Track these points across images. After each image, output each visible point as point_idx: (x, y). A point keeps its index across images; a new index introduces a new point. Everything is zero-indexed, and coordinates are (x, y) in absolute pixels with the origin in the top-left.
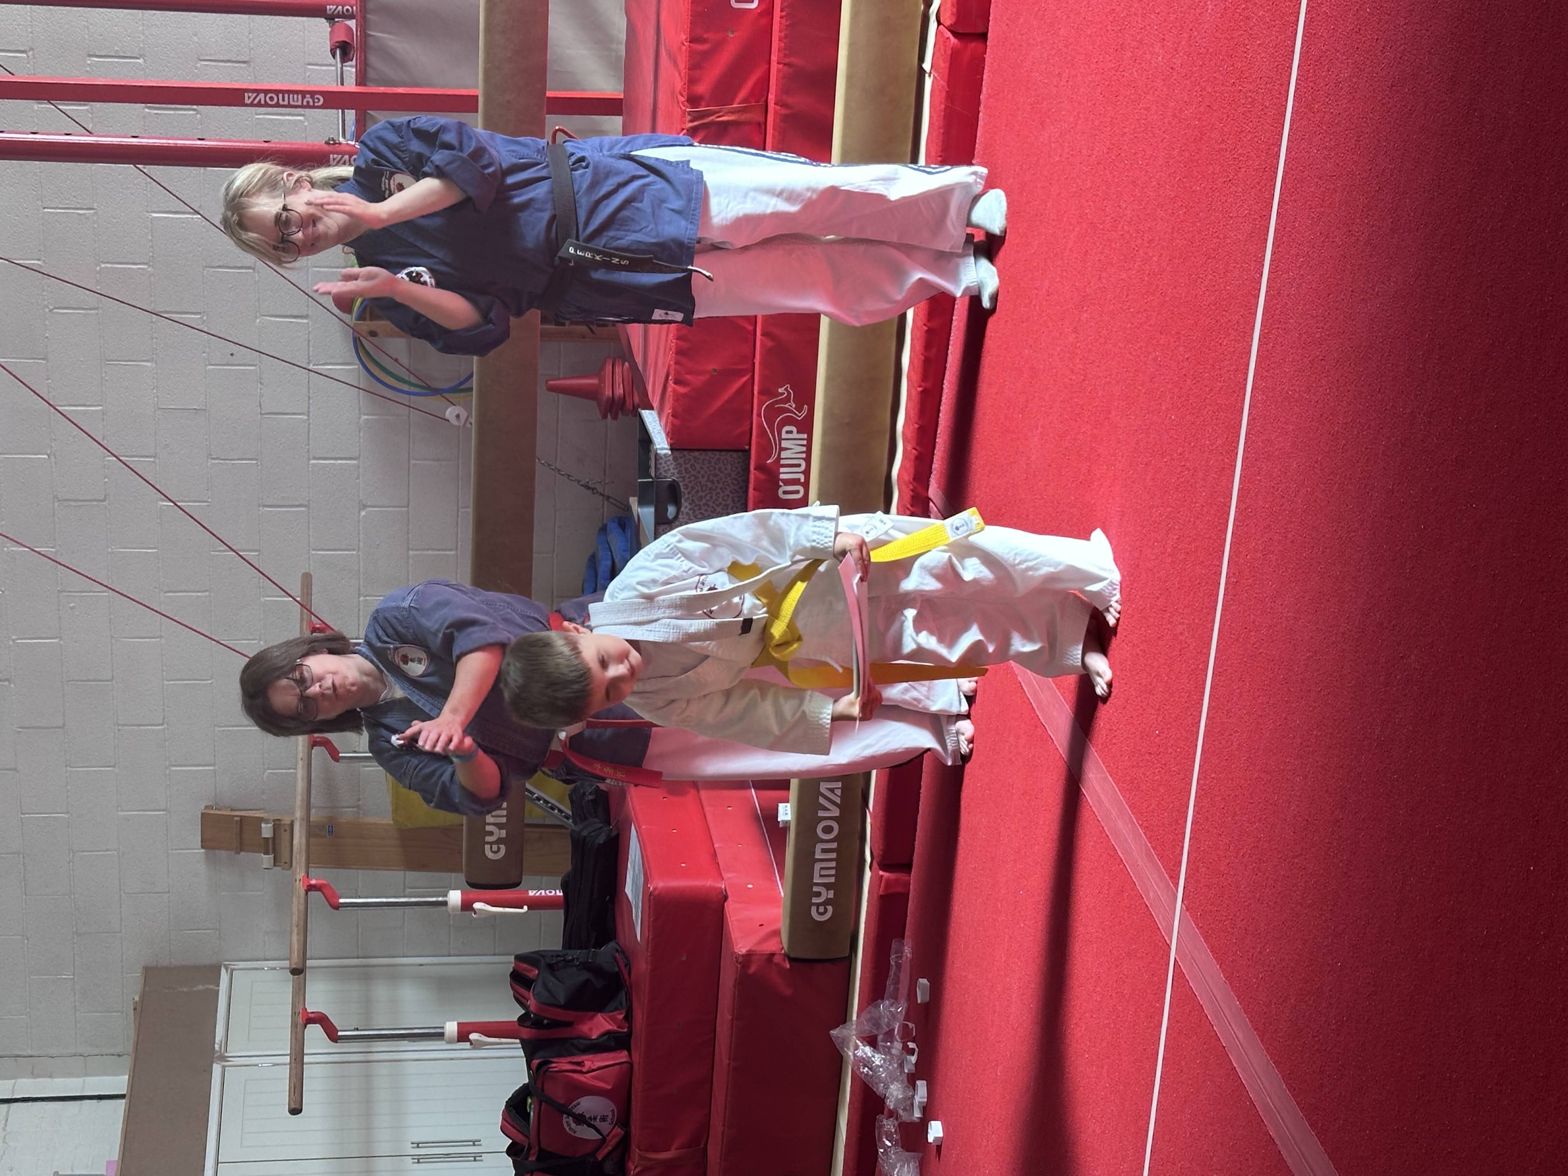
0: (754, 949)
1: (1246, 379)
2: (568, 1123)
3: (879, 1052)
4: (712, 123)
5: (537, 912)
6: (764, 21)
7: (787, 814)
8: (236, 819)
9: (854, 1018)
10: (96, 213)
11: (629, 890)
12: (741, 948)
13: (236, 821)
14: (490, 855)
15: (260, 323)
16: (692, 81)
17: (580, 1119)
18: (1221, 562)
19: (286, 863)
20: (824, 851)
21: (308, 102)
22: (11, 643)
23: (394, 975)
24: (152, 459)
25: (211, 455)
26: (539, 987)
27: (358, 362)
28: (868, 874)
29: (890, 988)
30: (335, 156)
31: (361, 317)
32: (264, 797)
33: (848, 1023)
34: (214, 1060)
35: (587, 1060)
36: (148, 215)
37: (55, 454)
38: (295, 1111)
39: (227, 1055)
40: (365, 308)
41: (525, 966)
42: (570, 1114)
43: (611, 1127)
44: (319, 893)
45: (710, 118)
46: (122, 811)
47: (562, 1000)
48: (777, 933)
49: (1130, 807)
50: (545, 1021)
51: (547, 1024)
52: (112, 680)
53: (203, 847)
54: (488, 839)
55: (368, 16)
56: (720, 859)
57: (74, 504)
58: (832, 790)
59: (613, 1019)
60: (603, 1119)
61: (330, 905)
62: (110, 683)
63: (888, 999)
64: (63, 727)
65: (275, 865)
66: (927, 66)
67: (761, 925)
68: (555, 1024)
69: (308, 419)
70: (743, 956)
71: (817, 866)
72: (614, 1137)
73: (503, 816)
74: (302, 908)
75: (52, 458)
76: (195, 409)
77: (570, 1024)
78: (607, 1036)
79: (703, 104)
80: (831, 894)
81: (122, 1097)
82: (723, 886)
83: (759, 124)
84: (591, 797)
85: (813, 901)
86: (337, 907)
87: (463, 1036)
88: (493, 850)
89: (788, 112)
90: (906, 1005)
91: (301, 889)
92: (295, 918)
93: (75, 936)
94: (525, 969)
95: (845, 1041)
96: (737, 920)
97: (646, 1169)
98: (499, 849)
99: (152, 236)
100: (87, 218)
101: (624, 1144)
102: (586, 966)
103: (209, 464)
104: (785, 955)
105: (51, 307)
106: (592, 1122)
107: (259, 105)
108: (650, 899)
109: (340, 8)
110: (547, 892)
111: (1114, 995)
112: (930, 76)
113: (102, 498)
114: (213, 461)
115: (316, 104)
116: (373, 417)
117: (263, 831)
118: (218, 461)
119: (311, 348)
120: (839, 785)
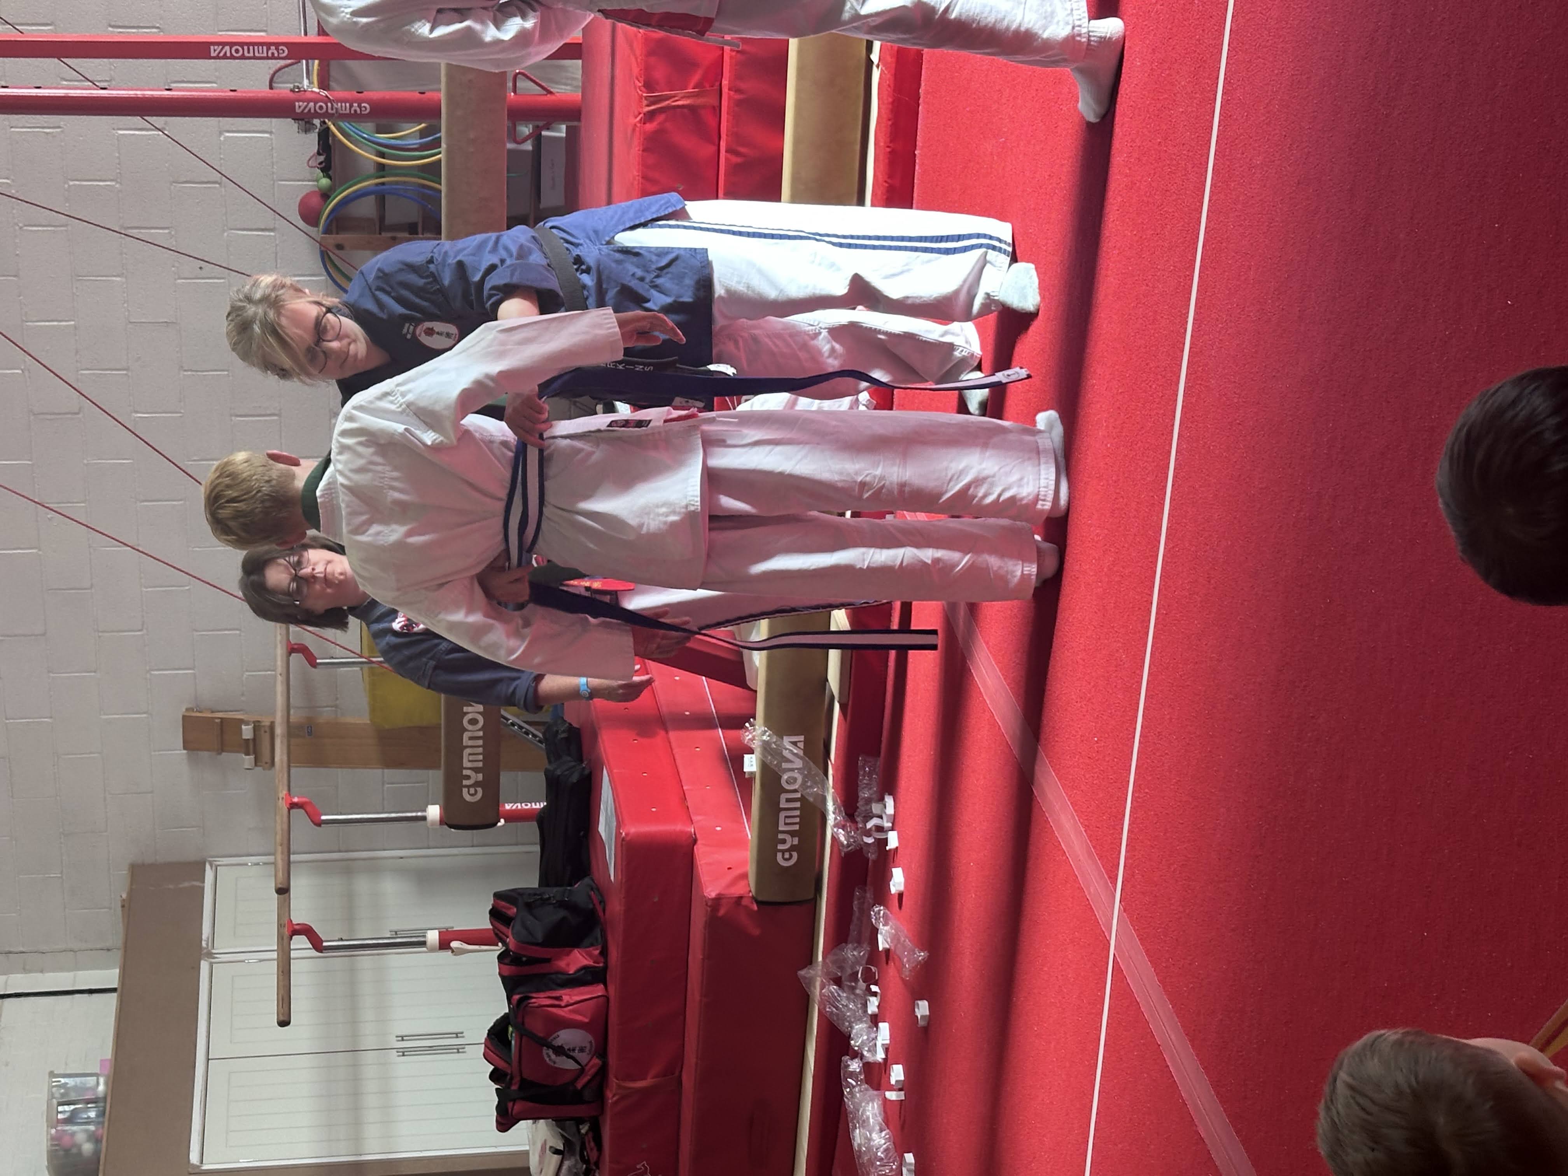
0: (722, 893)
1: (1173, 425)
2: (549, 1055)
3: (844, 991)
4: (669, 108)
5: (512, 825)
7: (752, 765)
8: (218, 721)
9: (820, 958)
10: (62, 131)
11: (602, 829)
12: (711, 892)
13: (217, 723)
14: (468, 798)
15: (228, 236)
16: (648, 67)
17: (560, 1051)
18: (1152, 592)
19: (266, 763)
20: (788, 800)
21: (273, 54)
23: (374, 869)
24: (125, 372)
25: (182, 367)
26: (517, 925)
27: (325, 274)
29: (853, 932)
30: (301, 103)
31: (327, 231)
32: (243, 698)
33: (814, 964)
34: (202, 956)
35: (566, 995)
36: (114, 132)
37: (27, 369)
38: (284, 1023)
39: (214, 951)
40: (331, 221)
41: (503, 903)
42: (550, 1046)
43: (590, 1056)
44: (302, 811)
45: (667, 102)
46: (105, 714)
47: (540, 936)
48: (744, 876)
49: (1071, 803)
50: (525, 959)
51: (527, 961)
52: (91, 588)
53: (185, 748)
54: (465, 782)
56: (689, 802)
57: (49, 417)
58: (795, 744)
59: (590, 955)
60: (582, 1050)
61: (312, 821)
62: (89, 591)
63: (851, 942)
64: (44, 634)
65: (256, 765)
66: (875, 57)
67: (729, 868)
68: (534, 961)
70: (713, 899)
71: (782, 815)
72: (592, 1067)
73: (481, 761)
74: (285, 826)
75: (26, 373)
76: (166, 322)
77: (548, 961)
78: (583, 972)
79: (660, 88)
80: (796, 841)
81: (114, 990)
82: (693, 830)
83: (714, 107)
84: (564, 735)
85: (779, 848)
86: (319, 823)
87: (444, 944)
88: (471, 792)
89: (741, 97)
90: (866, 950)
91: (283, 806)
92: (279, 837)
93: (62, 836)
94: (503, 907)
95: (811, 981)
96: (706, 863)
97: (623, 1098)
98: (476, 791)
99: (119, 153)
100: (54, 137)
101: (602, 1073)
102: (562, 904)
103: (181, 376)
104: (753, 897)
105: (19, 224)
106: (571, 1054)
107: (225, 57)
108: (622, 845)
110: (523, 805)
111: (1060, 977)
112: (878, 66)
113: (77, 411)
114: (185, 373)
115: (281, 56)
117: (244, 732)
118: (189, 373)
119: (279, 261)
120: (802, 738)
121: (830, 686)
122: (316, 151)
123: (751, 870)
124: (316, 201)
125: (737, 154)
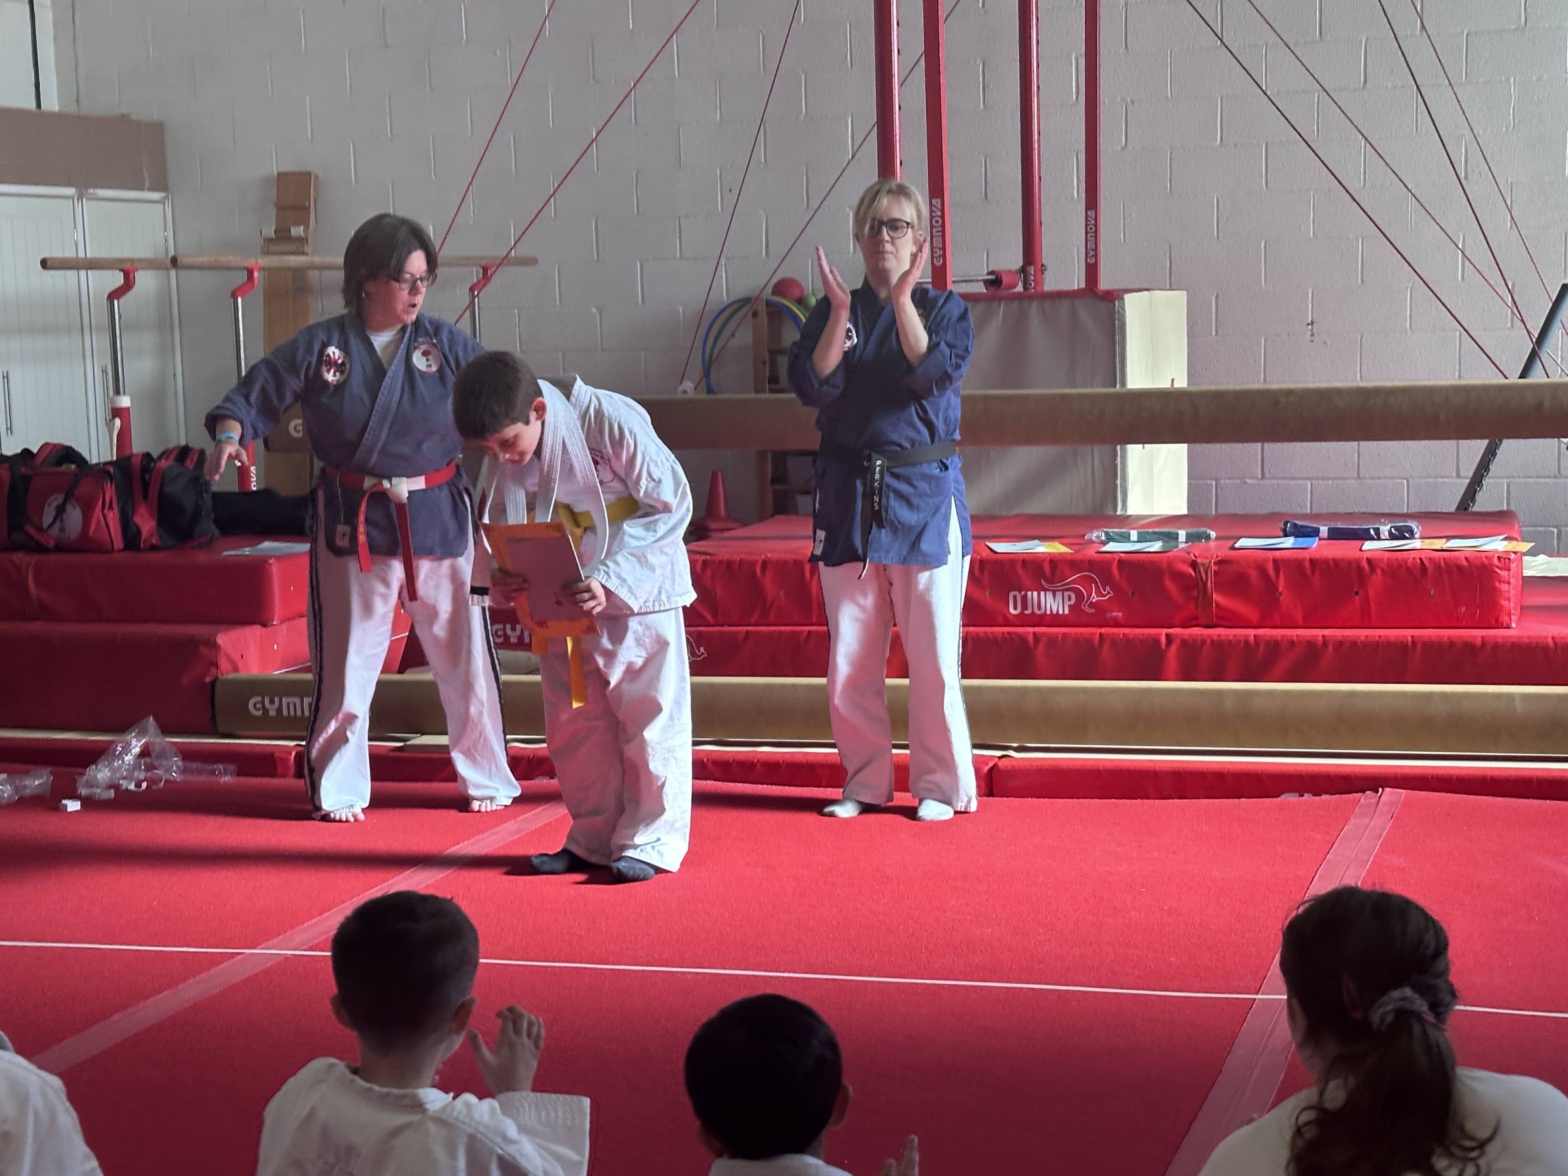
0: (221, 650)
2: (57, 499)
3: (135, 760)
6: (1000, 619)
9: (167, 740)
10: (848, 70)
11: (267, 544)
12: (222, 639)
13: (305, 203)
15: (761, 215)
19: (268, 249)
21: (936, 252)
23: (164, 352)
24: (634, 122)
25: (640, 173)
26: (178, 469)
27: (730, 301)
28: (290, 743)
29: (193, 766)
31: (769, 303)
32: (328, 228)
33: (161, 734)
34: (80, 189)
35: (114, 515)
36: (850, 114)
37: (634, 36)
38: (44, 264)
39: (84, 200)
40: (778, 307)
41: (195, 458)
43: (56, 537)
44: (246, 279)
46: (310, 100)
47: (170, 489)
48: (236, 669)
51: (145, 478)
52: (432, 89)
53: (280, 174)
55: (1016, 302)
59: (152, 535)
61: (235, 290)
62: (428, 86)
63: (183, 764)
65: (265, 239)
67: (242, 656)
68: (146, 485)
69: (676, 259)
70: (215, 642)
72: (47, 540)
74: (232, 265)
76: (681, 159)
77: (146, 498)
78: (136, 530)
80: (272, 713)
81: (39, 106)
82: (274, 623)
85: (266, 698)
86: (234, 295)
87: (117, 412)
91: (251, 262)
92: (223, 258)
94: (192, 457)
95: (143, 731)
96: (246, 635)
97: (17, 568)
99: (831, 118)
100: (843, 62)
101: (41, 549)
102: (197, 510)
103: (632, 172)
104: (217, 677)
105: (764, 32)
106: (58, 520)
107: (931, 211)
108: (259, 560)
110: (255, 483)
113: (596, 78)
114: (635, 176)
115: (935, 259)
116: (681, 318)
117: (297, 228)
118: (635, 179)
119: (739, 260)
121: (415, 737)
123: (242, 675)
124: (796, 293)
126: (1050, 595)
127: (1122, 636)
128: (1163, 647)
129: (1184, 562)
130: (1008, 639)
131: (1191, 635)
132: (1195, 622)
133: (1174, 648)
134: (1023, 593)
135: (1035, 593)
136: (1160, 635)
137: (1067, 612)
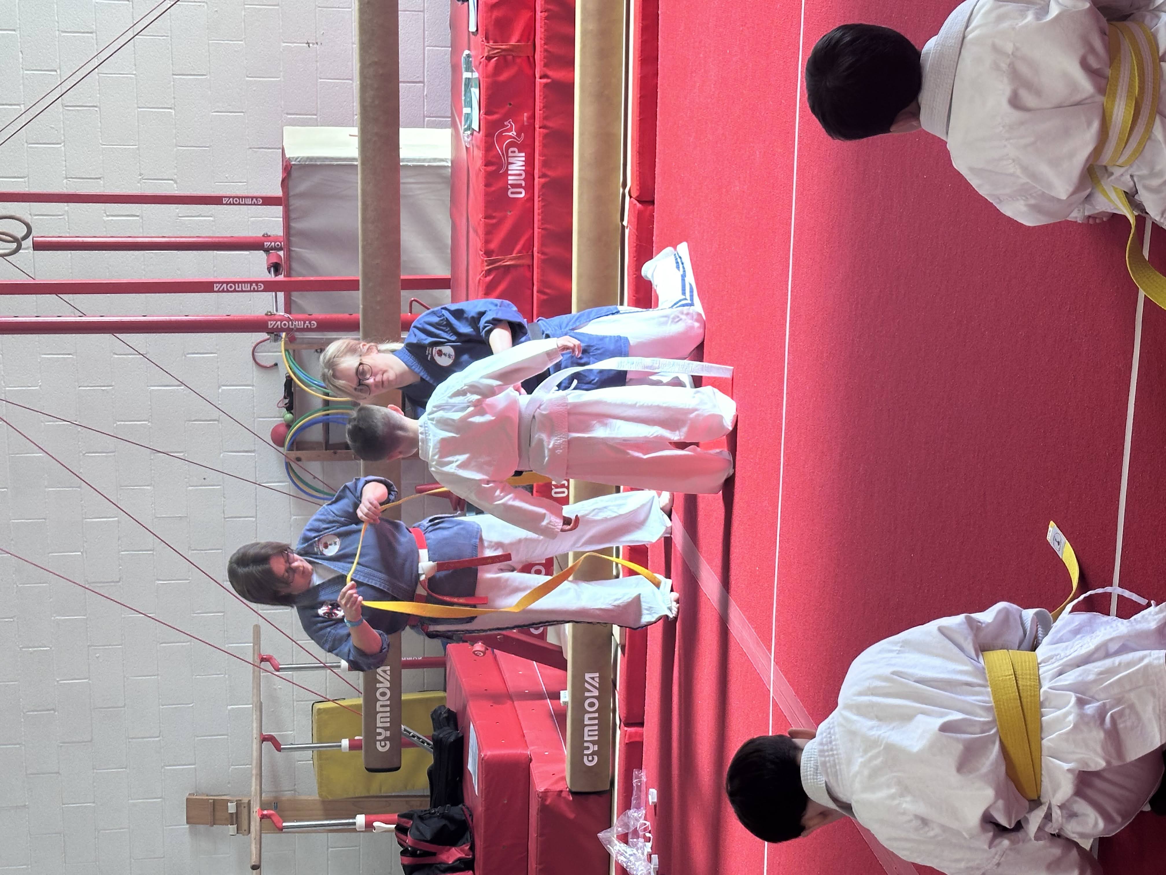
0: (549, 788)
4: (499, 267)
6: (529, 205)
7: (566, 697)
8: (211, 801)
9: (615, 821)
10: (114, 389)
11: (470, 766)
12: (541, 788)
13: (210, 803)
14: (380, 749)
15: (223, 456)
16: (487, 242)
19: (246, 831)
20: (590, 719)
21: (254, 288)
22: (56, 683)
24: (151, 552)
25: (191, 547)
26: (412, 831)
27: (289, 480)
28: (618, 732)
29: (634, 802)
30: (272, 322)
31: (290, 449)
32: (230, 786)
33: (611, 827)
36: (148, 388)
37: (86, 552)
40: (293, 443)
41: (404, 819)
44: (269, 820)
45: (500, 263)
46: (132, 799)
47: (429, 837)
48: (563, 778)
50: (418, 852)
51: (420, 854)
52: (124, 707)
53: (188, 823)
54: (379, 738)
55: (291, 238)
56: (527, 738)
57: (99, 585)
58: (593, 678)
59: (463, 851)
61: (276, 829)
62: (123, 709)
63: (634, 808)
64: (91, 741)
65: (237, 833)
66: (626, 223)
67: (553, 774)
68: (426, 854)
69: (256, 520)
70: (543, 793)
71: (586, 729)
73: (388, 722)
76: (180, 516)
77: (434, 854)
78: (458, 862)
79: (494, 255)
80: (596, 748)
82: (529, 754)
83: (529, 266)
84: (445, 715)
85: (584, 753)
88: (382, 745)
89: (546, 257)
90: (644, 812)
94: (404, 822)
95: (610, 842)
96: (538, 773)
98: (386, 744)
99: (151, 402)
100: (108, 392)
102: (443, 816)
103: (190, 553)
104: (569, 791)
105: (84, 452)
107: (223, 291)
108: (482, 763)
109: (273, 244)
112: (628, 227)
113: (118, 580)
114: (193, 552)
115: (259, 289)
116: (300, 517)
117: (229, 808)
118: (195, 552)
119: (257, 473)
120: (597, 675)
121: (614, 638)
122: (283, 397)
123: (568, 774)
124: (282, 429)
125: (544, 293)
126: (511, 167)
127: (541, 112)
128: (549, 81)
129: (486, 66)
130: (543, 198)
131: (541, 60)
132: (531, 59)
133: (550, 73)
134: (509, 187)
135: (510, 178)
136: (540, 83)
137: (523, 154)
